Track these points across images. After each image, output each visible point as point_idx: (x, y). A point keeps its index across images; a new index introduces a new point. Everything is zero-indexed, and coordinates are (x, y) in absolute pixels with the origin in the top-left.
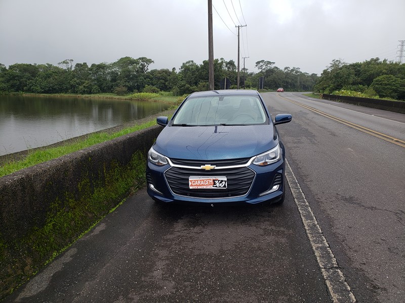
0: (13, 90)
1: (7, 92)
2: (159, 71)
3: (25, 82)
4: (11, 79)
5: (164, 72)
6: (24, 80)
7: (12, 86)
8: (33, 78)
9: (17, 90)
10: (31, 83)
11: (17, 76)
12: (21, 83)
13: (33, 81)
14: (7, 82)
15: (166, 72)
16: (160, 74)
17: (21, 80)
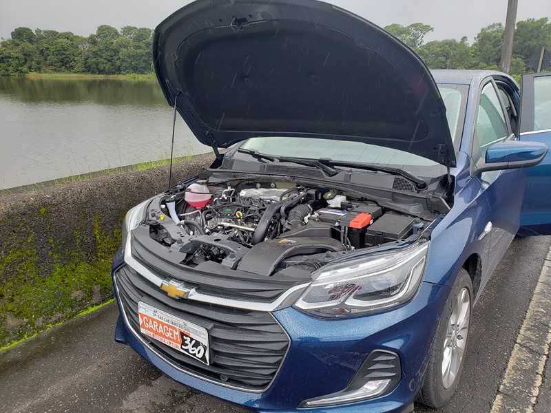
2: (439, 43)
5: (446, 44)
15: (450, 44)
16: (440, 47)
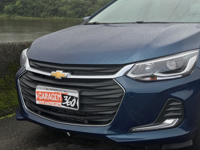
0: (76, 16)
1: (72, 19)
3: (86, 9)
4: (76, 7)
6: (86, 7)
7: (77, 13)
8: (93, 5)
9: (80, 17)
10: (91, 10)
11: (81, 4)
12: (83, 10)
13: (93, 8)
14: (73, 9)
17: (84, 7)
